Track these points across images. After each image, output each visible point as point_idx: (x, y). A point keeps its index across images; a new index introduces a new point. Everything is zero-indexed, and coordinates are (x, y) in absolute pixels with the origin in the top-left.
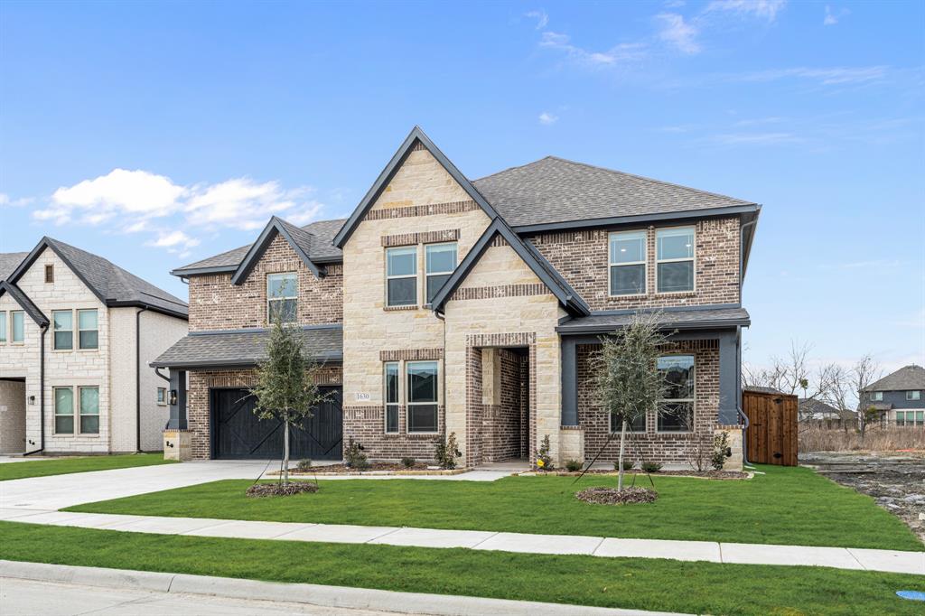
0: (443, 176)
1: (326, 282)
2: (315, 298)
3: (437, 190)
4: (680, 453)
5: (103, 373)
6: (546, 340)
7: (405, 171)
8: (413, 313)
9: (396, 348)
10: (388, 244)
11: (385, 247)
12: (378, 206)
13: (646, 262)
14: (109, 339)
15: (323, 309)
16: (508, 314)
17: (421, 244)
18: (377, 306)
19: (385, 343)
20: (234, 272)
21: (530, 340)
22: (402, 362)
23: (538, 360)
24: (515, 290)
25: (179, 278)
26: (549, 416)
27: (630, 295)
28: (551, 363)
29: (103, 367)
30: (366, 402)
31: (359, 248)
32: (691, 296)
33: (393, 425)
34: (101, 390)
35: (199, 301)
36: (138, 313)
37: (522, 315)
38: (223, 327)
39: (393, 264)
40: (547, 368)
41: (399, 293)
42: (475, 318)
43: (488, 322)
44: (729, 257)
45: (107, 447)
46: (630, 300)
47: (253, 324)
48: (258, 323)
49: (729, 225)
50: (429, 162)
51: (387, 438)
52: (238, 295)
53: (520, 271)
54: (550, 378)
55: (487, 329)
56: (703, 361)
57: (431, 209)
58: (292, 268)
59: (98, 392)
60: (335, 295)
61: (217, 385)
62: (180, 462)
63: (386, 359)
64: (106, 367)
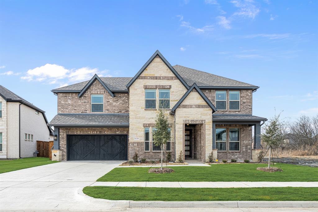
0: (165, 67)
1: (115, 99)
2: (111, 104)
3: (164, 72)
4: (236, 157)
5: (4, 127)
6: (208, 122)
7: (153, 64)
8: (155, 111)
9: (149, 123)
10: (146, 88)
11: (145, 89)
12: (143, 75)
13: (226, 100)
14: (7, 114)
15: (114, 108)
16: (196, 114)
17: (157, 89)
18: (142, 108)
19: (145, 121)
20: (79, 93)
21: (204, 122)
22: (151, 127)
23: (206, 128)
24: (199, 106)
25: (53, 93)
26: (209, 146)
27: (222, 110)
28: (210, 129)
29: (4, 125)
30: (138, 141)
31: (135, 88)
32: (239, 111)
33: (147, 148)
34: (3, 134)
35: (62, 102)
36: (20, 105)
37: (201, 114)
38: (73, 112)
39: (147, 95)
40: (209, 131)
41: (150, 104)
42: (186, 114)
43: (190, 116)
44: (249, 101)
45: (6, 156)
46: (222, 111)
47: (86, 112)
48: (87, 112)
49: (249, 92)
50: (161, 62)
51: (145, 153)
52: (79, 101)
53: (200, 100)
54: (210, 134)
55: (190, 118)
56: (242, 130)
57: (161, 78)
58: (102, 93)
59: (2, 135)
60: (118, 103)
61: (70, 133)
62: (59, 161)
63: (145, 126)
64: (6, 125)
